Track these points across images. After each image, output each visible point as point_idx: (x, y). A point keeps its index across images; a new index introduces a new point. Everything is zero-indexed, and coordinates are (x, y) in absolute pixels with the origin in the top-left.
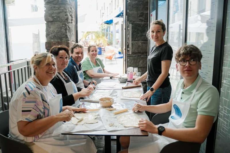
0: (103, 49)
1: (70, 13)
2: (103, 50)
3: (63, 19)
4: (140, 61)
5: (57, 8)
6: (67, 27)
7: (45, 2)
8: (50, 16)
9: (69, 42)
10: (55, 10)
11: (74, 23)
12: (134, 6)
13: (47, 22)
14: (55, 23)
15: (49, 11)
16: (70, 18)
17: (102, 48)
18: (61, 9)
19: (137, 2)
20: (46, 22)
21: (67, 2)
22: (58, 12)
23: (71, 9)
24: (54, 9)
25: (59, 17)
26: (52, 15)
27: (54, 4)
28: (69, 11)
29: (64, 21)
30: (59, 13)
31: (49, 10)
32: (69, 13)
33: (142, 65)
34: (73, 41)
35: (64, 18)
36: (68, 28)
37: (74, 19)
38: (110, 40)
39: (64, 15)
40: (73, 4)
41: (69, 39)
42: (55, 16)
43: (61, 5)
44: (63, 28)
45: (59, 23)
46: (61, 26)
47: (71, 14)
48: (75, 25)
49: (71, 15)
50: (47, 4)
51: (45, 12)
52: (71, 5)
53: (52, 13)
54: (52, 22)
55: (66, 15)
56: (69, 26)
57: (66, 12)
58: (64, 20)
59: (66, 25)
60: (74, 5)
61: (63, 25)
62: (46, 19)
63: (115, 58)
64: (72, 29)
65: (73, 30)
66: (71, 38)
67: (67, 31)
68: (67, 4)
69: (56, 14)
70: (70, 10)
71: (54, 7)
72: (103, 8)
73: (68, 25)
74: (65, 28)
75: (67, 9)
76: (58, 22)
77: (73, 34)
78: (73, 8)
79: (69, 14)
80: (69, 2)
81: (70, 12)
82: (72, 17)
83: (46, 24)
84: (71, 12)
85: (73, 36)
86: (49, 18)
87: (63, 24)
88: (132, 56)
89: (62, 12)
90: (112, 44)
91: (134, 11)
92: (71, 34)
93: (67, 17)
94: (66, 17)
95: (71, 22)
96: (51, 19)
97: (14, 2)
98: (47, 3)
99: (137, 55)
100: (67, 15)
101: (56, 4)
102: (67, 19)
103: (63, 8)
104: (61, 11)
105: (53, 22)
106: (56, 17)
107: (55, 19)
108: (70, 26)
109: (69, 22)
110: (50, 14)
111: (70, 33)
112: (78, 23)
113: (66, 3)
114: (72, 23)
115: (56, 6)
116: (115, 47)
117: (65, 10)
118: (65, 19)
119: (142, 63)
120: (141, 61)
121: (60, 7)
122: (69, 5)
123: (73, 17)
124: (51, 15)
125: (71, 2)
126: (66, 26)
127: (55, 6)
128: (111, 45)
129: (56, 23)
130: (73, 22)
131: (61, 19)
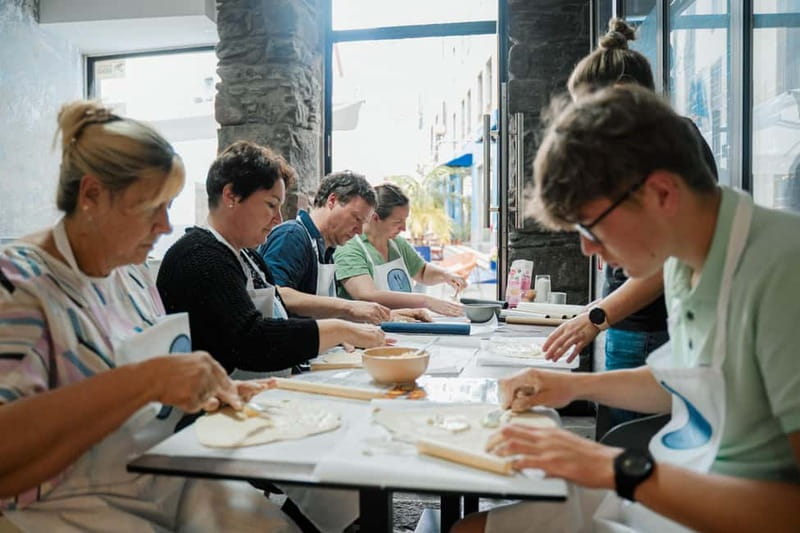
0: (437, 252)
1: (306, 93)
2: (436, 256)
3: (279, 114)
4: (560, 264)
5: (260, 77)
6: (293, 140)
7: (219, 57)
8: (233, 105)
9: (298, 194)
10: (251, 82)
11: (318, 131)
12: (534, 60)
13: (222, 125)
14: (249, 130)
15: (230, 88)
16: (303, 110)
17: (432, 248)
18: (272, 77)
19: (545, 43)
20: (219, 126)
21: (294, 52)
22: (263, 89)
23: (309, 79)
24: (249, 78)
25: (264, 106)
26: (243, 102)
27: (247, 62)
28: (300, 85)
29: (282, 121)
30: (266, 91)
31: (232, 84)
32: (302, 93)
33: (568, 279)
34: (311, 193)
35: (281, 107)
36: (294, 144)
37: (319, 116)
38: (462, 225)
39: (283, 99)
40: (318, 65)
41: (299, 184)
42: (251, 104)
43: (270, 65)
44: (277, 143)
45: (265, 127)
46: (271, 135)
47: (307, 97)
48: (321, 139)
49: (306, 102)
50: (227, 64)
51: (217, 92)
52: (309, 67)
53: (242, 92)
54: (240, 123)
55: (290, 99)
56: (299, 140)
57: (289, 89)
58: (280, 118)
59: (288, 134)
60: (319, 68)
61: (279, 136)
62: (221, 116)
63: (478, 283)
64: (312, 151)
65: (314, 155)
66: (306, 182)
67: (292, 156)
68: (293, 60)
69: (255, 97)
70: (304, 81)
71: (249, 73)
72: (441, 119)
73: (296, 134)
74: (283, 145)
75: (293, 76)
76: (258, 125)
77: (312, 168)
78: (317, 78)
79: (298, 96)
80: (303, 55)
81: (302, 89)
82: (311, 110)
83: (219, 131)
84: (308, 90)
85: (315, 175)
86: (231, 109)
87: (277, 131)
88: (530, 246)
89: (275, 88)
90: (469, 239)
91: (536, 77)
92: (308, 167)
93: (291, 105)
94: (288, 106)
95: (306, 124)
96: (236, 114)
97: (123, 67)
98: (225, 58)
99: (548, 242)
100: (294, 97)
101: (254, 63)
102: (292, 113)
103: (278, 76)
104: (273, 85)
105: (245, 126)
106: (252, 108)
107: (250, 112)
108: (304, 140)
109: (300, 125)
110: (234, 96)
111: (304, 164)
112: (334, 133)
113: (290, 57)
114: (309, 128)
115: (256, 68)
116: (480, 249)
117: (284, 81)
118: (286, 111)
119: (567, 273)
120: (564, 265)
121: (269, 72)
122: (301, 64)
123: (317, 107)
124: (239, 100)
125: (308, 56)
126: (286, 138)
127: (250, 67)
128: (467, 243)
129: (253, 126)
130: (313, 125)
131: (272, 113)
